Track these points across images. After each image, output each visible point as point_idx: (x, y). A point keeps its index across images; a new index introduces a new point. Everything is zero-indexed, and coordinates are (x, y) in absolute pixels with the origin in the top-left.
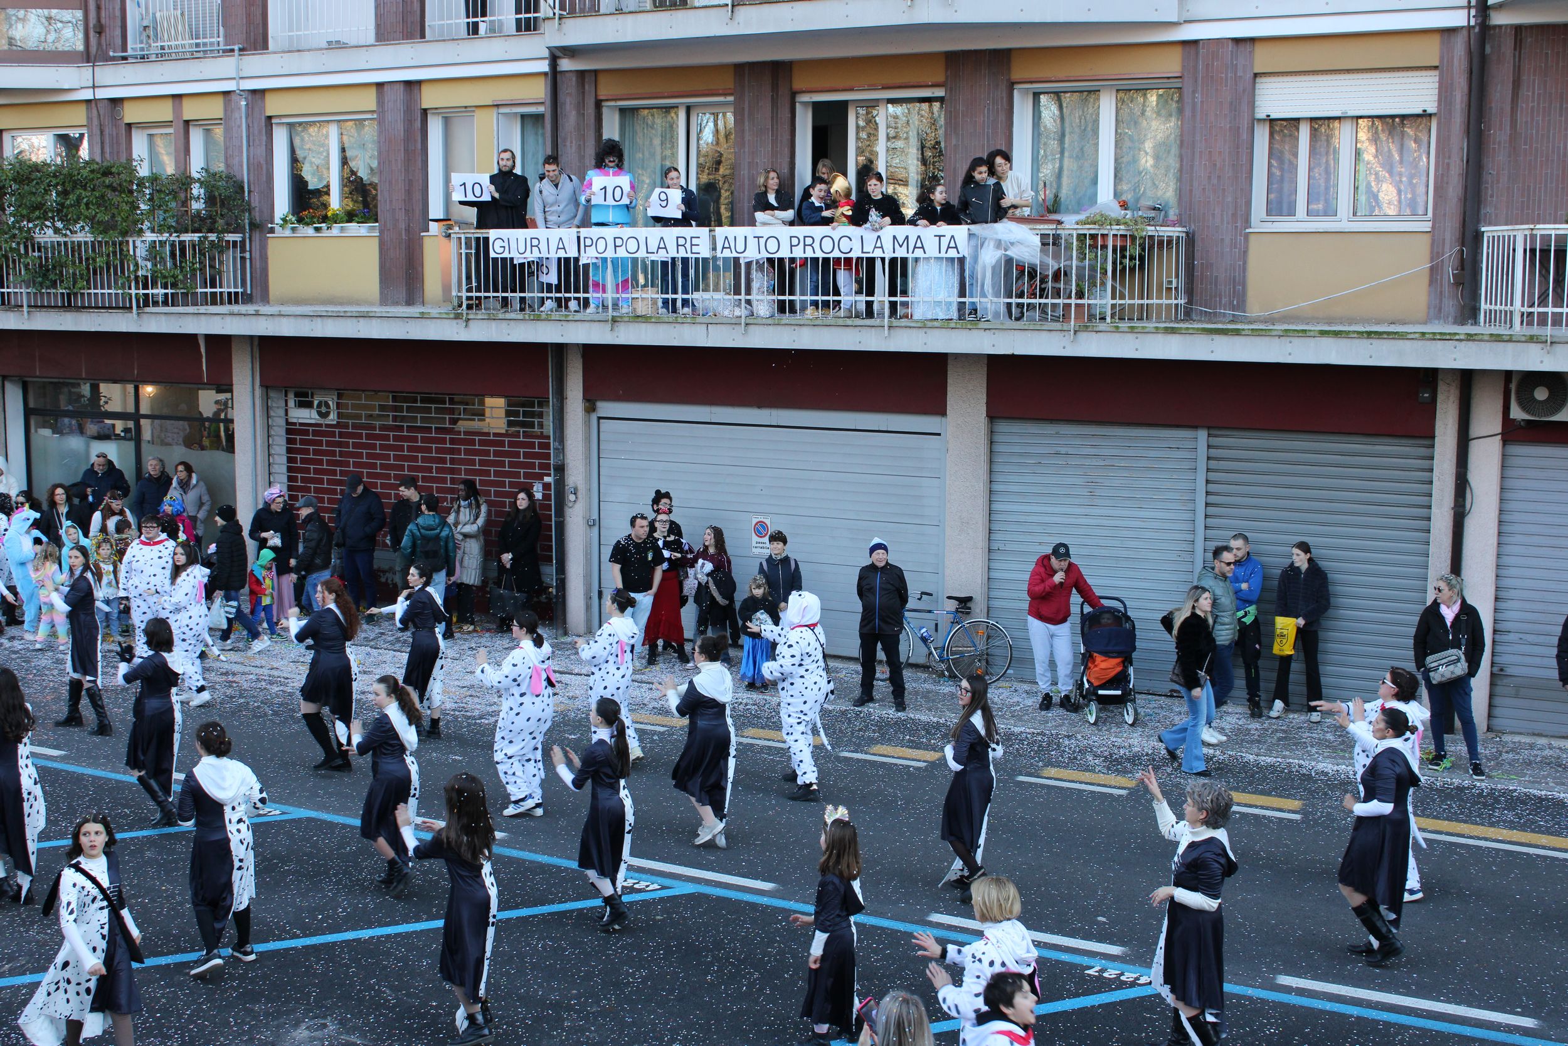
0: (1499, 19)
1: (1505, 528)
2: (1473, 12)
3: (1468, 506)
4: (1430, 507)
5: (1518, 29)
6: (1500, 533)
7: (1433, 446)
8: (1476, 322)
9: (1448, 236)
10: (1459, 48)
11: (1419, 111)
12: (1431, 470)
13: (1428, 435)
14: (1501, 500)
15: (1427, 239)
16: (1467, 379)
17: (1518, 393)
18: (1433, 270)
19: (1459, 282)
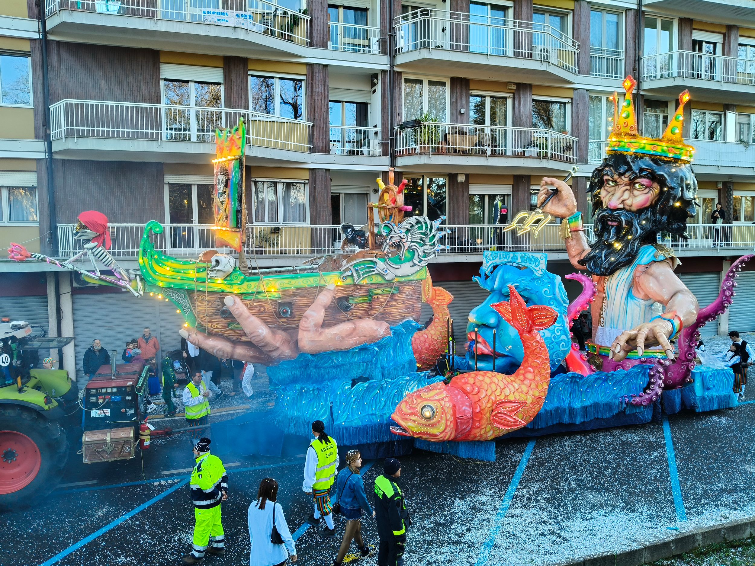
0: (56, 157)
1: (75, 323)
2: (47, 154)
3: (62, 317)
4: (48, 318)
5: (63, 160)
6: (74, 324)
7: (47, 298)
8: (58, 256)
9: (45, 227)
10: (43, 165)
11: (31, 186)
12: (47, 306)
13: (45, 295)
14: (73, 314)
15: (38, 229)
16: (57, 275)
17: (75, 278)
18: (42, 240)
19: (50, 243)
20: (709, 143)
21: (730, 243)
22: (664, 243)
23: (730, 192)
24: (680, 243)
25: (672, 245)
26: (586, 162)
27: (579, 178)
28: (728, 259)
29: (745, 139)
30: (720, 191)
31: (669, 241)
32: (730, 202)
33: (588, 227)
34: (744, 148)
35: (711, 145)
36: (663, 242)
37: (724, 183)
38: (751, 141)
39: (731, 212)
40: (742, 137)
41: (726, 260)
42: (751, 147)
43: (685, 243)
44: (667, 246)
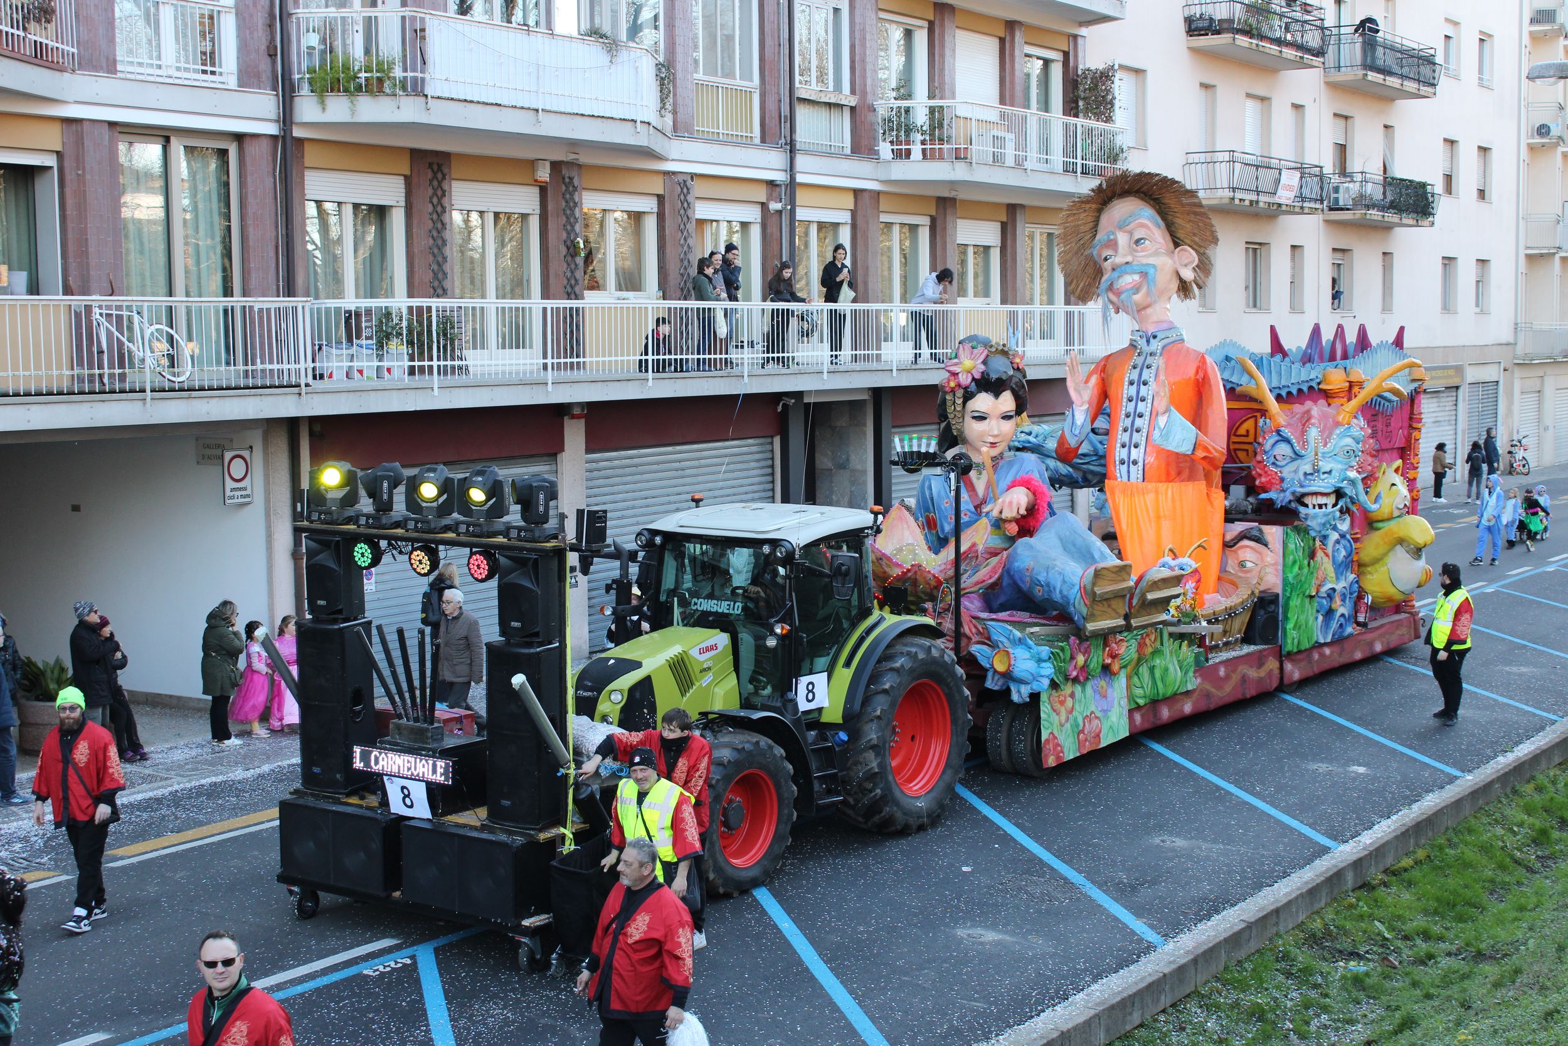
20: (504, 33)
21: (581, 360)
22: (386, 364)
23: (572, 195)
24: (435, 363)
25: (412, 371)
26: (111, 67)
27: (86, 125)
28: (577, 411)
29: (606, 29)
30: (543, 190)
31: (399, 357)
32: (573, 227)
33: (129, 308)
34: (603, 58)
35: (510, 41)
36: (380, 358)
37: (556, 166)
38: (623, 36)
39: (580, 260)
40: (597, 21)
41: (573, 417)
42: (623, 55)
43: (449, 363)
44: (396, 373)
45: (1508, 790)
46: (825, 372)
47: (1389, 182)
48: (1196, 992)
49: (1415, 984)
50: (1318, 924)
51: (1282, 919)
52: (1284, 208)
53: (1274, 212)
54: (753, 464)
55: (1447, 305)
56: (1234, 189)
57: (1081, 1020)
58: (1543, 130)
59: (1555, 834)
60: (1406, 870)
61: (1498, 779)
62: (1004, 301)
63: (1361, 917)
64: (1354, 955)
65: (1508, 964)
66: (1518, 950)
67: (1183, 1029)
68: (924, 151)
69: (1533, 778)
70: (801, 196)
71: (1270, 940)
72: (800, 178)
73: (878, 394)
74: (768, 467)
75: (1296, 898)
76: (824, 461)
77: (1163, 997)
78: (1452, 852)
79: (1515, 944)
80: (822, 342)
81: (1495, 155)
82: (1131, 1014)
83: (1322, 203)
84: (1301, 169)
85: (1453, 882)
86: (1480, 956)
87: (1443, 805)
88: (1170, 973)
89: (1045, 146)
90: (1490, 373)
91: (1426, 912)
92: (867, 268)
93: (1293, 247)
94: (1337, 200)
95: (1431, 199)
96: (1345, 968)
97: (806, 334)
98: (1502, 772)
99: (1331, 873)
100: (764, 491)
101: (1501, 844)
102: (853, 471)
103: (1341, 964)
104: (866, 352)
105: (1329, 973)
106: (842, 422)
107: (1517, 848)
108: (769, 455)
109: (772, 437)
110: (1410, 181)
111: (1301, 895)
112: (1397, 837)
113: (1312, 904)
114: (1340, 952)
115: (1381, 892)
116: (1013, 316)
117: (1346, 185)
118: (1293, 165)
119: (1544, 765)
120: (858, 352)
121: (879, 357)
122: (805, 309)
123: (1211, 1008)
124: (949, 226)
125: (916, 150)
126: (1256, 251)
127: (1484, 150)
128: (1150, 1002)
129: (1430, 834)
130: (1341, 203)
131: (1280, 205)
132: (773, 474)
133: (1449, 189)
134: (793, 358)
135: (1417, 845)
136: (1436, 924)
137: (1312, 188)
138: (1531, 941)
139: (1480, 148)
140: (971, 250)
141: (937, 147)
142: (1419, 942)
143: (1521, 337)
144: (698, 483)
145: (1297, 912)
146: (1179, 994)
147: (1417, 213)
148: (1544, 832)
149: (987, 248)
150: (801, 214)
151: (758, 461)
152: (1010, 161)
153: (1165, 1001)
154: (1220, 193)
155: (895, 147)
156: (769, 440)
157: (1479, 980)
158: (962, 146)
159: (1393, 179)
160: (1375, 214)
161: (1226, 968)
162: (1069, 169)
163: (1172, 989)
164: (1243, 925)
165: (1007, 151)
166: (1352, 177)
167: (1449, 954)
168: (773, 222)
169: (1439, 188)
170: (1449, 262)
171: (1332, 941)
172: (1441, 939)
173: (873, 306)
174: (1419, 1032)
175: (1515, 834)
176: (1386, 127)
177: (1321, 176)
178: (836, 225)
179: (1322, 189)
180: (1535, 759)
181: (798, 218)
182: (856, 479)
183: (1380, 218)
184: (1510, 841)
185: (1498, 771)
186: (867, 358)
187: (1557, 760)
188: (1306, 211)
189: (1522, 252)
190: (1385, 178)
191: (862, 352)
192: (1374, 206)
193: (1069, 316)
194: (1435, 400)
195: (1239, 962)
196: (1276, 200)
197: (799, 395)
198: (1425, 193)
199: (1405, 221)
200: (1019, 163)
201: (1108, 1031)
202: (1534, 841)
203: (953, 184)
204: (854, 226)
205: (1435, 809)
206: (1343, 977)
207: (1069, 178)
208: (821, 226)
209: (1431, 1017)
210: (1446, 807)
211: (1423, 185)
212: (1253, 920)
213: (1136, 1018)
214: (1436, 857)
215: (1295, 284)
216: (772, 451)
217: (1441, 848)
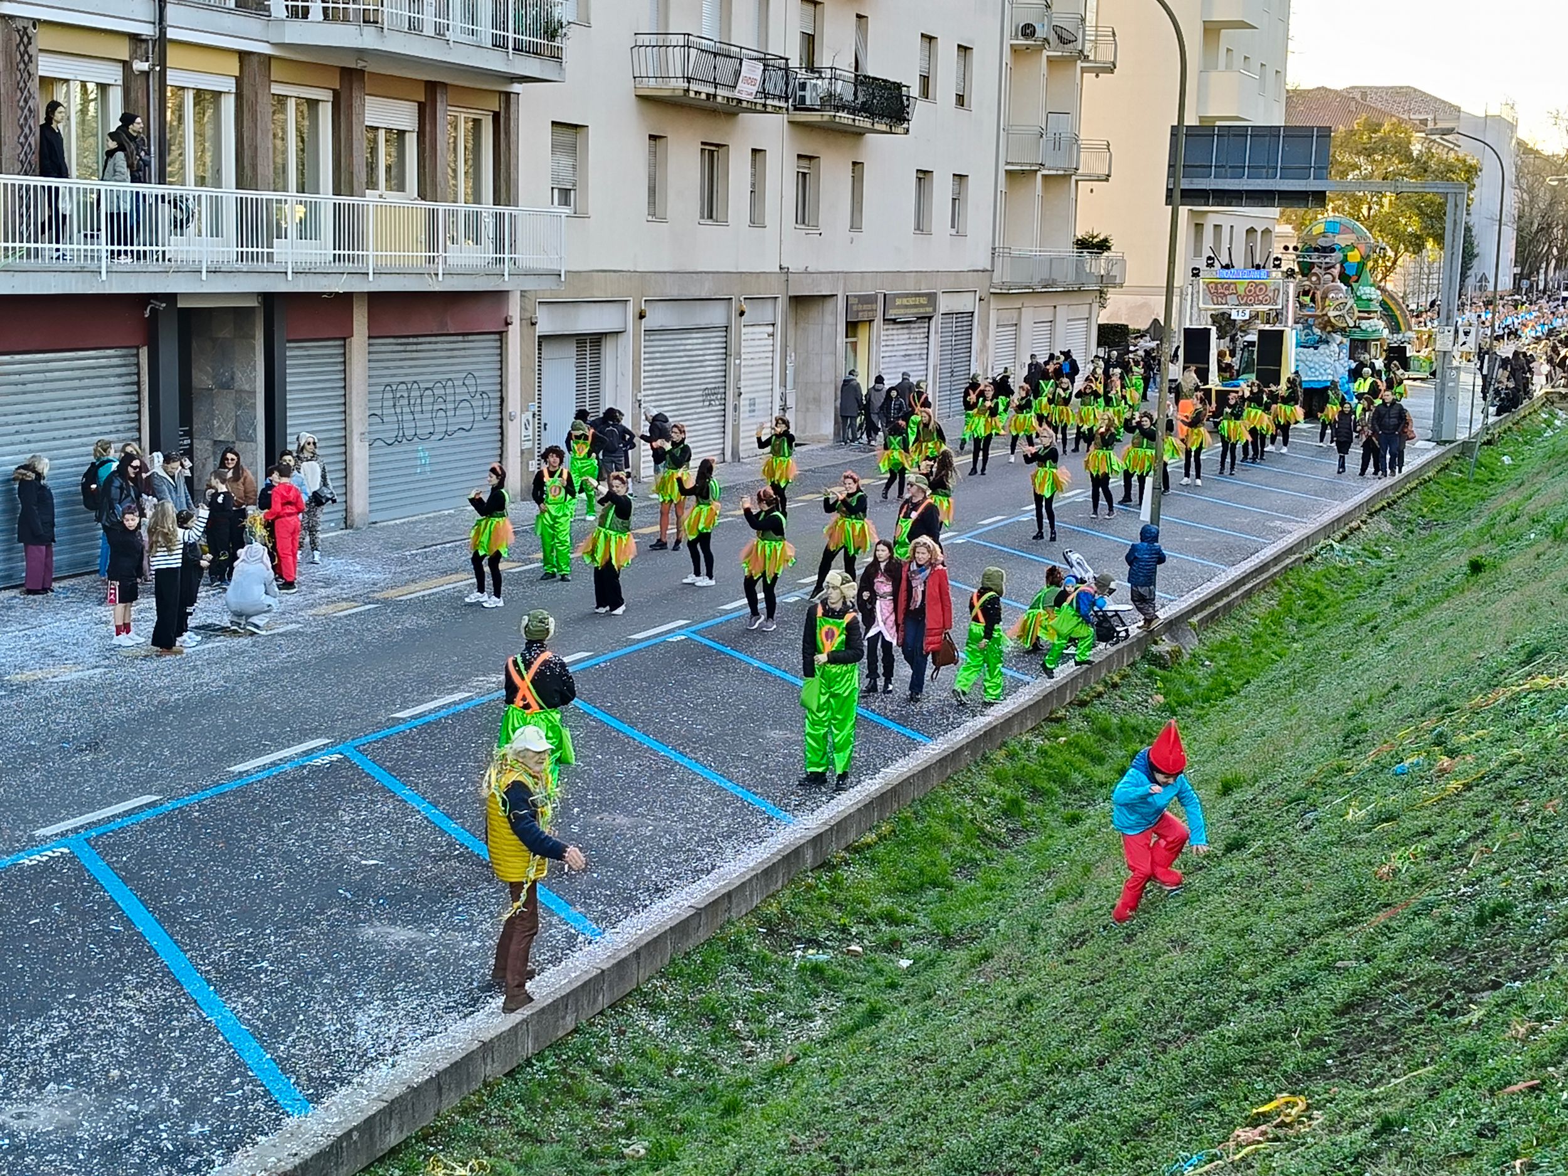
45: (979, 759)
46: (204, 270)
47: (862, 81)
48: (638, 989)
49: (879, 972)
50: (774, 909)
51: (734, 905)
52: (744, 104)
53: (732, 110)
54: (113, 380)
55: (921, 226)
56: (689, 79)
57: (508, 1028)
58: (1028, 31)
59: (1028, 806)
60: (869, 846)
61: (968, 745)
62: (422, 196)
63: (821, 899)
64: (812, 942)
65: (977, 949)
66: (987, 932)
67: (624, 1033)
68: (325, 9)
69: (1004, 744)
70: (173, 56)
71: (721, 928)
72: (171, 34)
73: (269, 299)
74: (132, 384)
75: (750, 880)
76: (202, 379)
77: (600, 997)
78: (919, 826)
79: (985, 926)
80: (200, 235)
81: (976, 55)
82: (564, 1018)
83: (787, 101)
84: (764, 61)
85: (919, 859)
86: (948, 941)
87: (909, 774)
88: (609, 969)
89: (471, 14)
90: (965, 303)
91: (889, 893)
92: (256, 148)
93: (754, 151)
94: (803, 98)
95: (906, 103)
96: (803, 957)
97: (179, 225)
98: (972, 738)
99: (789, 851)
100: (128, 412)
101: (970, 816)
102: (240, 391)
103: (799, 953)
104: (255, 250)
105: (785, 965)
106: (225, 333)
107: (986, 821)
108: (134, 370)
109: (138, 348)
110: (884, 81)
111: (756, 875)
112: (859, 809)
113: (767, 886)
114: (798, 939)
115: (844, 873)
116: (433, 213)
117: (814, 81)
118: (755, 54)
119: (1016, 731)
120: (245, 249)
121: (270, 256)
122: (178, 193)
123: (655, 1009)
124: (356, 103)
125: (316, 9)
126: (712, 153)
127: (964, 49)
128: (586, 1003)
129: (896, 806)
130: (808, 102)
131: (740, 101)
132: (138, 393)
133: (925, 93)
134: (164, 252)
135: (881, 818)
136: (901, 905)
137: (776, 84)
138: (1003, 921)
139: (959, 46)
140: (382, 135)
141: (341, 6)
142: (883, 928)
143: (999, 262)
144: (44, 401)
145: (751, 895)
146: (618, 994)
147: (891, 118)
148: (1015, 803)
149: (401, 133)
150: (173, 78)
151: (120, 376)
152: (429, 30)
153: (603, 1001)
154: (673, 83)
155: (290, 3)
156: (134, 351)
157: (945, 966)
158: (371, 7)
159: (865, 77)
160: (844, 117)
161: (672, 961)
162: (499, 44)
163: (611, 987)
164: (692, 912)
165: (425, 17)
166: (820, 73)
167: (914, 939)
168: (137, 85)
169: (915, 91)
170: (923, 175)
171: (789, 927)
172: (906, 921)
173: (265, 195)
174: (883, 1026)
175: (985, 805)
176: (859, 16)
177: (787, 69)
178: (217, 95)
179: (787, 84)
180: (1008, 723)
181: (168, 82)
182: (243, 401)
183: (850, 122)
184: (980, 813)
185: (968, 737)
186: (254, 257)
187: (1030, 724)
188: (769, 109)
189: (1003, 168)
190: (856, 76)
191: (250, 249)
192: (843, 108)
193: (498, 218)
194: (906, 331)
195: (686, 953)
196: (737, 95)
197: (171, 298)
198: (901, 96)
199: (877, 127)
200: (440, 32)
201: (536, 1039)
202: (1004, 813)
203: (360, 53)
204: (239, 96)
205: (901, 779)
206: (801, 969)
207: (499, 54)
208: (199, 93)
209: (895, 1009)
210: (913, 775)
211: (899, 86)
212: (702, 906)
213: (570, 1023)
214: (901, 831)
215: (756, 192)
216: (138, 365)
217: (907, 822)
